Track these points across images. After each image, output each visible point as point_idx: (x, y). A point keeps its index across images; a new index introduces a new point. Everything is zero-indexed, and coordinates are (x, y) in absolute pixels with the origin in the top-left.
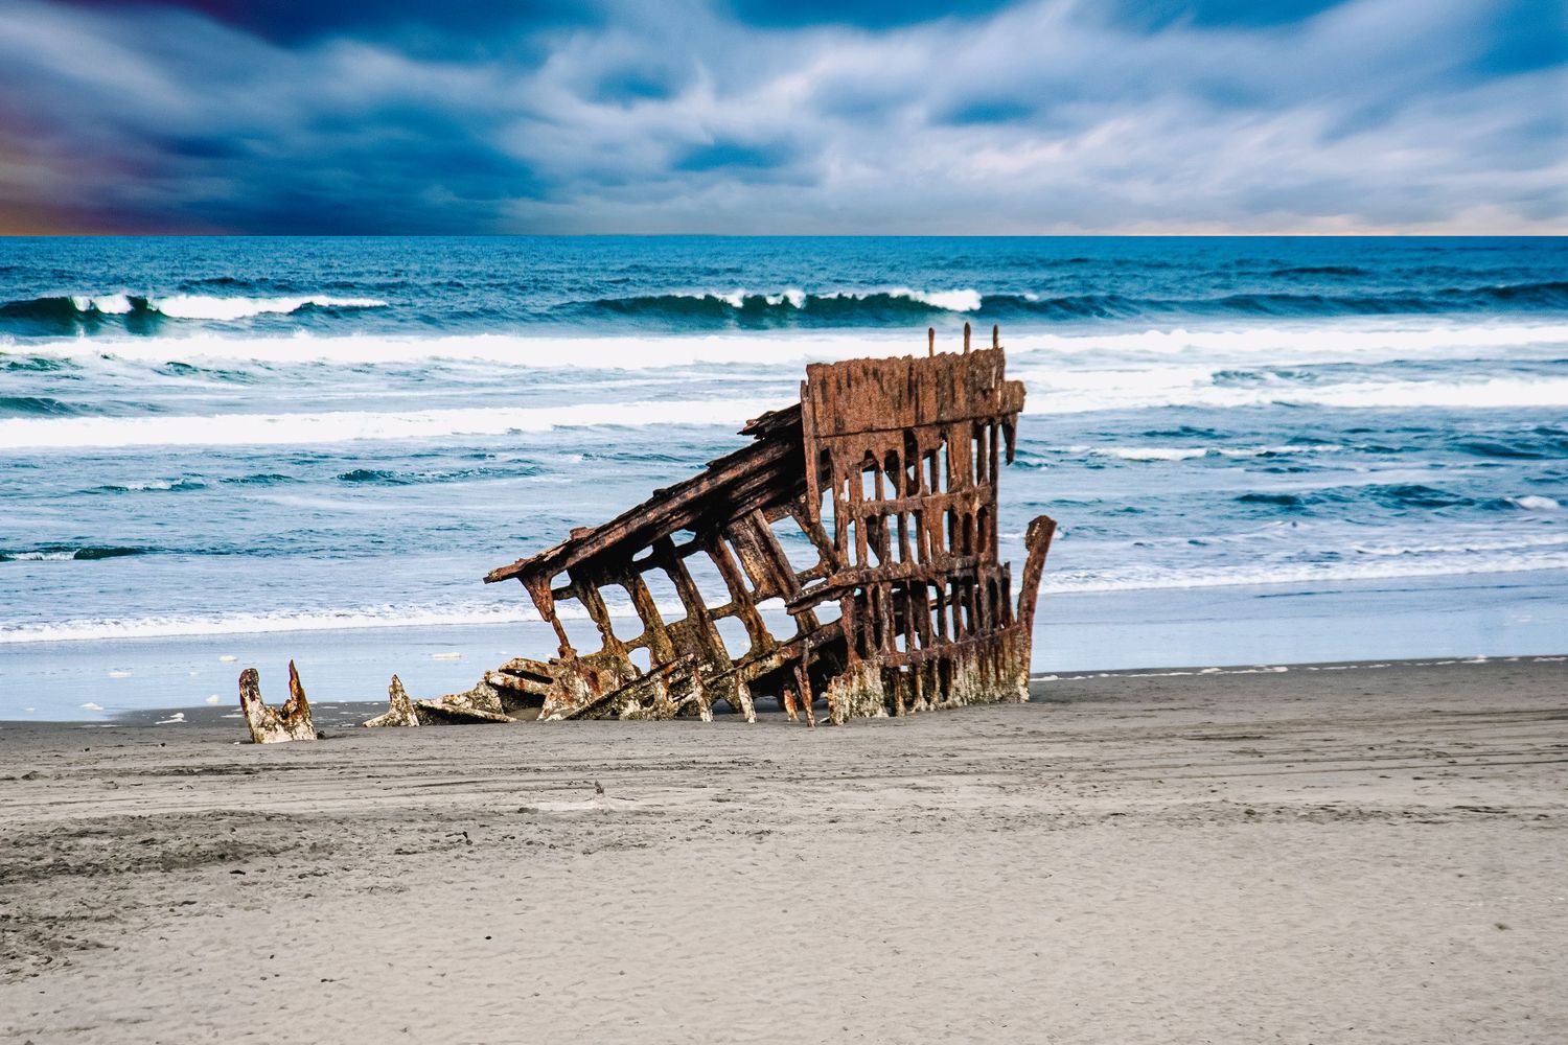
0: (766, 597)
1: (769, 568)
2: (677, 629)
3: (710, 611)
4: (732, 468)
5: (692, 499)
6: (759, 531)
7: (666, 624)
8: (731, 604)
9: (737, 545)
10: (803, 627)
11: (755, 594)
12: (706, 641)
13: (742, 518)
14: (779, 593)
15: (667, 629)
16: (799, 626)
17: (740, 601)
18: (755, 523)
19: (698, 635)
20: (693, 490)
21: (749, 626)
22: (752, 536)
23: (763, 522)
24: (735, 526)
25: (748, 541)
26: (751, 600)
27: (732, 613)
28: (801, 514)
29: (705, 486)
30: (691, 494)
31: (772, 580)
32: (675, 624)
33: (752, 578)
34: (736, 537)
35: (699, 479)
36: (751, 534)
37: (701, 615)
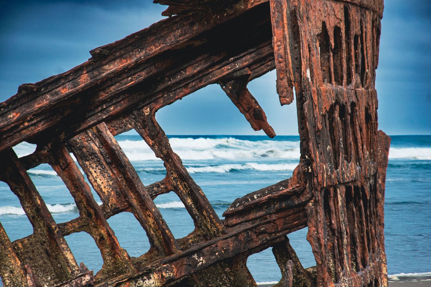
0: (116, 211)
1: (117, 182)
2: (24, 246)
3: (59, 225)
4: (121, 57)
5: (67, 95)
6: (104, 142)
7: (12, 241)
8: (81, 218)
9: (81, 157)
10: (156, 242)
11: (104, 207)
12: (56, 259)
13: (85, 130)
14: (129, 208)
15: (14, 245)
16: (151, 241)
17: (89, 215)
18: (100, 135)
19: (47, 252)
20: (68, 85)
21: (101, 242)
22: (96, 148)
23: (108, 134)
24: (78, 138)
25: (93, 154)
26: (101, 214)
27: (81, 229)
28: (144, 127)
29: (84, 80)
30: (65, 90)
31: (121, 195)
32: (22, 241)
33: (100, 193)
34: (80, 149)
35: (77, 71)
36: (95, 147)
37: (50, 231)
